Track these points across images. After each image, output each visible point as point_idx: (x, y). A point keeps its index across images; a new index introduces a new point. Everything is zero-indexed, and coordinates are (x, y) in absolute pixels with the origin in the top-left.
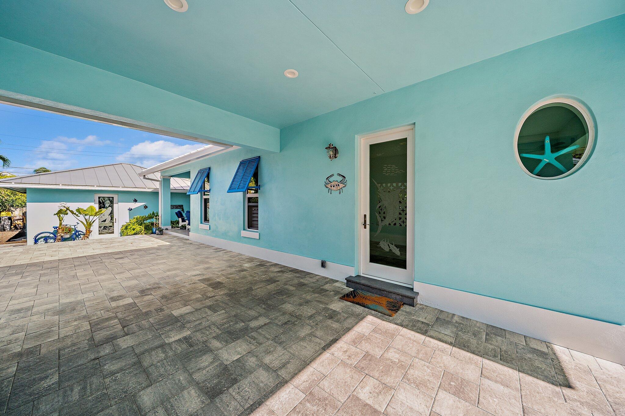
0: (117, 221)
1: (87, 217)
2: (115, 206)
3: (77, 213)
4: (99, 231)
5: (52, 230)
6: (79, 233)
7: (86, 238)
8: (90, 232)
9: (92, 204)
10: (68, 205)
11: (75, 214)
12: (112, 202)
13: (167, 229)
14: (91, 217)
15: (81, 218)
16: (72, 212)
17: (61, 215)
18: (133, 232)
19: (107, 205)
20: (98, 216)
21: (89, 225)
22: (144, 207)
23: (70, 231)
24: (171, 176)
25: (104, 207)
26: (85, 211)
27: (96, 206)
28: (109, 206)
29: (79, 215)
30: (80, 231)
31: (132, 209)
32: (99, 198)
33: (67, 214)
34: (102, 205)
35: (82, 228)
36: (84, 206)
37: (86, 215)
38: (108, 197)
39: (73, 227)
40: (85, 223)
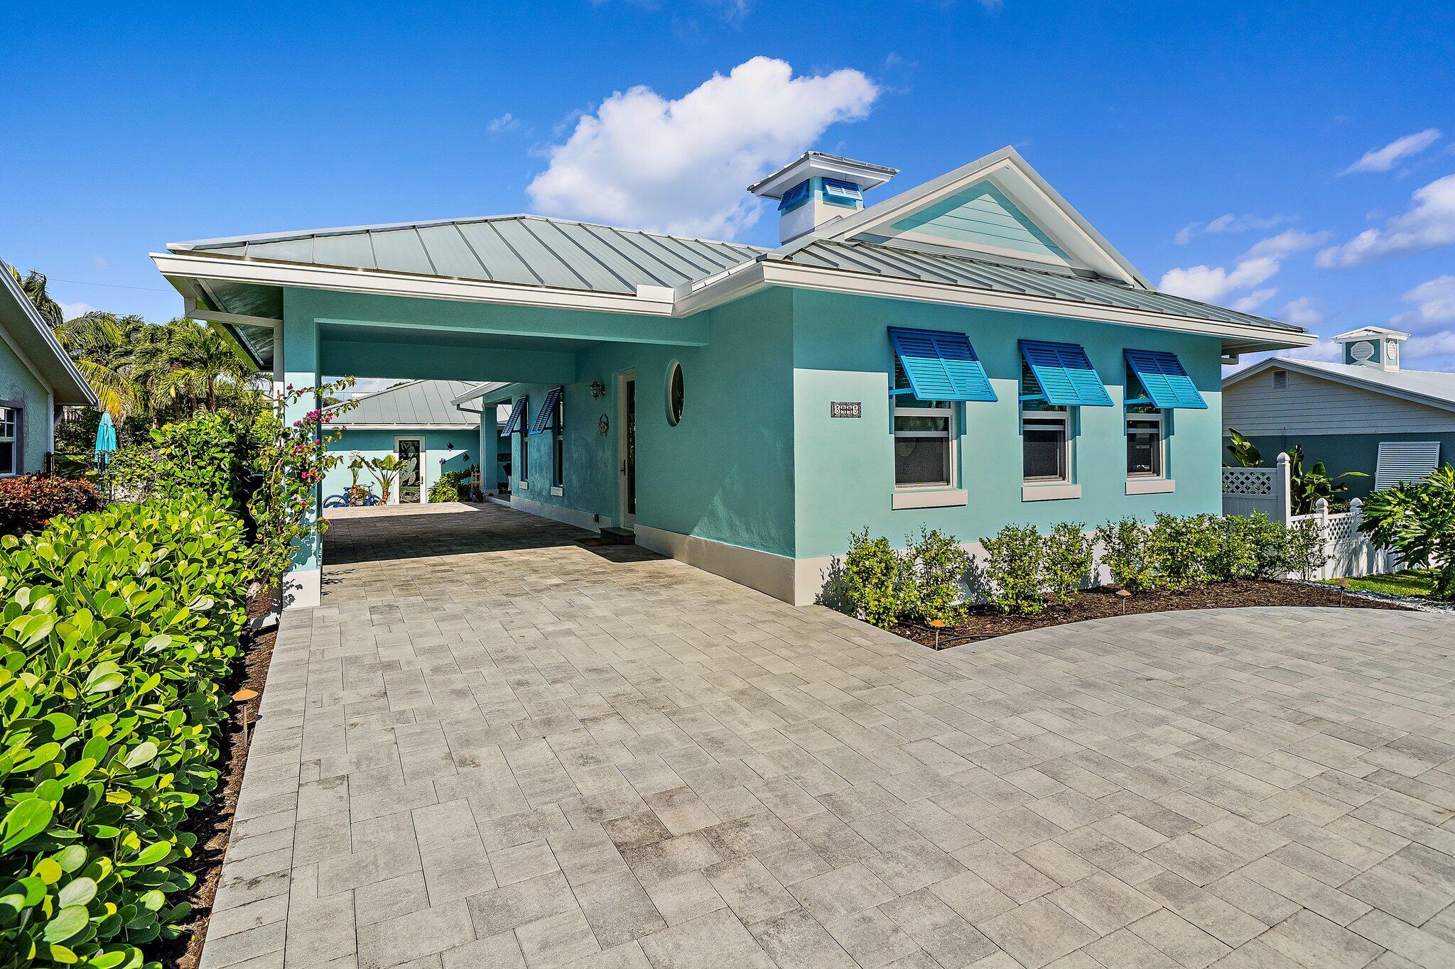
0: (424, 481)
1: (385, 472)
2: (422, 455)
3: (373, 466)
4: (400, 497)
5: (342, 493)
6: (375, 499)
7: (383, 503)
8: (388, 494)
9: (390, 452)
10: (363, 454)
11: (371, 467)
12: (417, 449)
13: (491, 495)
14: (390, 472)
15: (378, 472)
16: (367, 463)
17: (356, 469)
18: (443, 498)
19: (411, 455)
20: (397, 471)
21: (387, 483)
22: (464, 458)
23: (363, 494)
24: (499, 403)
25: (405, 458)
26: (382, 462)
27: (396, 456)
28: (414, 456)
29: (375, 468)
30: (375, 496)
31: (445, 461)
32: (400, 442)
33: (361, 467)
34: (404, 454)
35: (377, 491)
36: (381, 455)
37: (383, 469)
38: (412, 441)
39: (367, 489)
40: (383, 481)
